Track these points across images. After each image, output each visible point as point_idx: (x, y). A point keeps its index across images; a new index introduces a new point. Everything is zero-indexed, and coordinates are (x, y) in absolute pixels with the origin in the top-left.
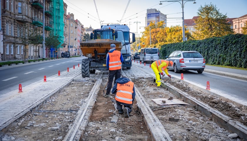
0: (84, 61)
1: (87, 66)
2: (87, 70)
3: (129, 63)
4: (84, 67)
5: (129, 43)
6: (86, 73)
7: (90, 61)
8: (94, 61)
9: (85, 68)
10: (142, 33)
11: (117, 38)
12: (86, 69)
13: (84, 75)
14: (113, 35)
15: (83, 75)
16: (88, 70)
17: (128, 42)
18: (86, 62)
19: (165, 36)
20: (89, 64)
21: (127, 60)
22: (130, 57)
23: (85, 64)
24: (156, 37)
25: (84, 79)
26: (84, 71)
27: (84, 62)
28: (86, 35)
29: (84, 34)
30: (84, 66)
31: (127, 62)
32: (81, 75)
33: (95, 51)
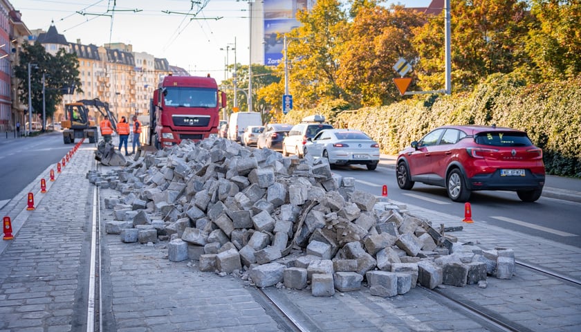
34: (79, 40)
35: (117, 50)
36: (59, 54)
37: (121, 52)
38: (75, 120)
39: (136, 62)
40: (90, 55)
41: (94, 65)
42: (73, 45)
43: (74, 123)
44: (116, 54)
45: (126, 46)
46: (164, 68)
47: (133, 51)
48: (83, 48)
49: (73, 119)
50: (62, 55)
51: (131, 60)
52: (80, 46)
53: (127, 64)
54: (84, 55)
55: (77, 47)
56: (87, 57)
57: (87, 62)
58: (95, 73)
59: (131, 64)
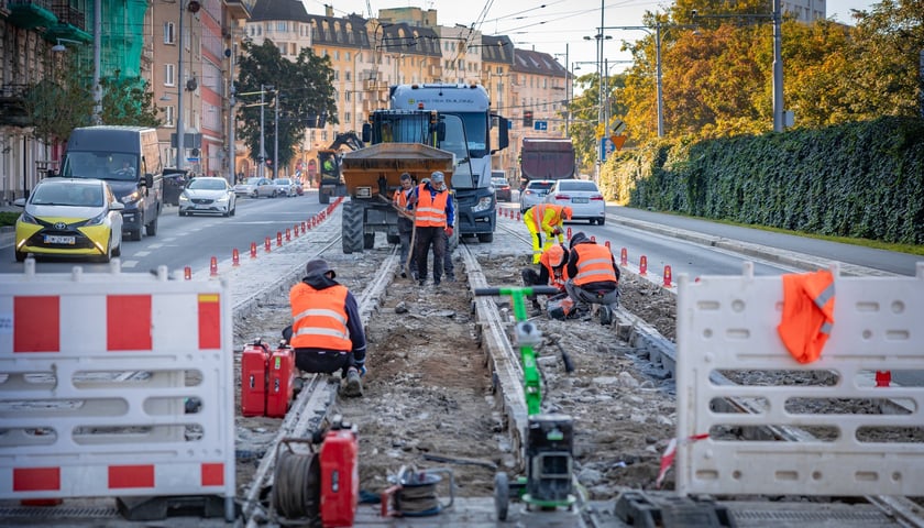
0: (349, 207)
1: (358, 222)
2: (358, 232)
3: (487, 219)
4: (349, 225)
5: (487, 151)
6: (355, 240)
7: (366, 210)
8: (375, 208)
9: (353, 227)
10: (629, 52)
11: (443, 140)
12: (355, 230)
13: (350, 245)
14: (431, 131)
15: (345, 246)
16: (361, 233)
17: (483, 147)
18: (356, 211)
19: (755, 84)
20: (362, 215)
21: (477, 209)
22: (489, 198)
23: (354, 216)
24: (704, 86)
25: (348, 256)
26: (349, 236)
27: (350, 211)
28: (256, 50)
29: (244, 46)
30: (351, 221)
31: (480, 216)
32: (340, 245)
33: (382, 178)
34: (329, 8)
35: (404, 26)
36: (301, 59)
37: (414, 29)
38: (327, 172)
39: (443, 47)
40: (351, 38)
41: (358, 57)
42: (319, 19)
43: (325, 176)
44: (401, 33)
45: (424, 13)
46: (503, 57)
47: (438, 24)
48: (337, 26)
49: (323, 170)
50: (307, 60)
51: (432, 44)
52: (330, 20)
53: (424, 52)
54: (339, 37)
55: (325, 25)
56: (346, 44)
57: (345, 53)
58: (360, 74)
59: (433, 53)
